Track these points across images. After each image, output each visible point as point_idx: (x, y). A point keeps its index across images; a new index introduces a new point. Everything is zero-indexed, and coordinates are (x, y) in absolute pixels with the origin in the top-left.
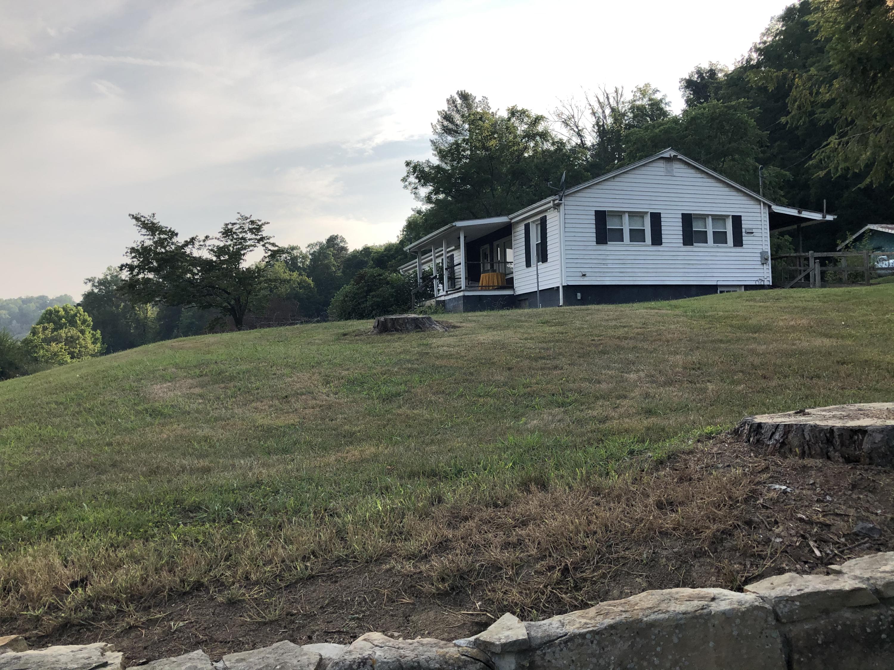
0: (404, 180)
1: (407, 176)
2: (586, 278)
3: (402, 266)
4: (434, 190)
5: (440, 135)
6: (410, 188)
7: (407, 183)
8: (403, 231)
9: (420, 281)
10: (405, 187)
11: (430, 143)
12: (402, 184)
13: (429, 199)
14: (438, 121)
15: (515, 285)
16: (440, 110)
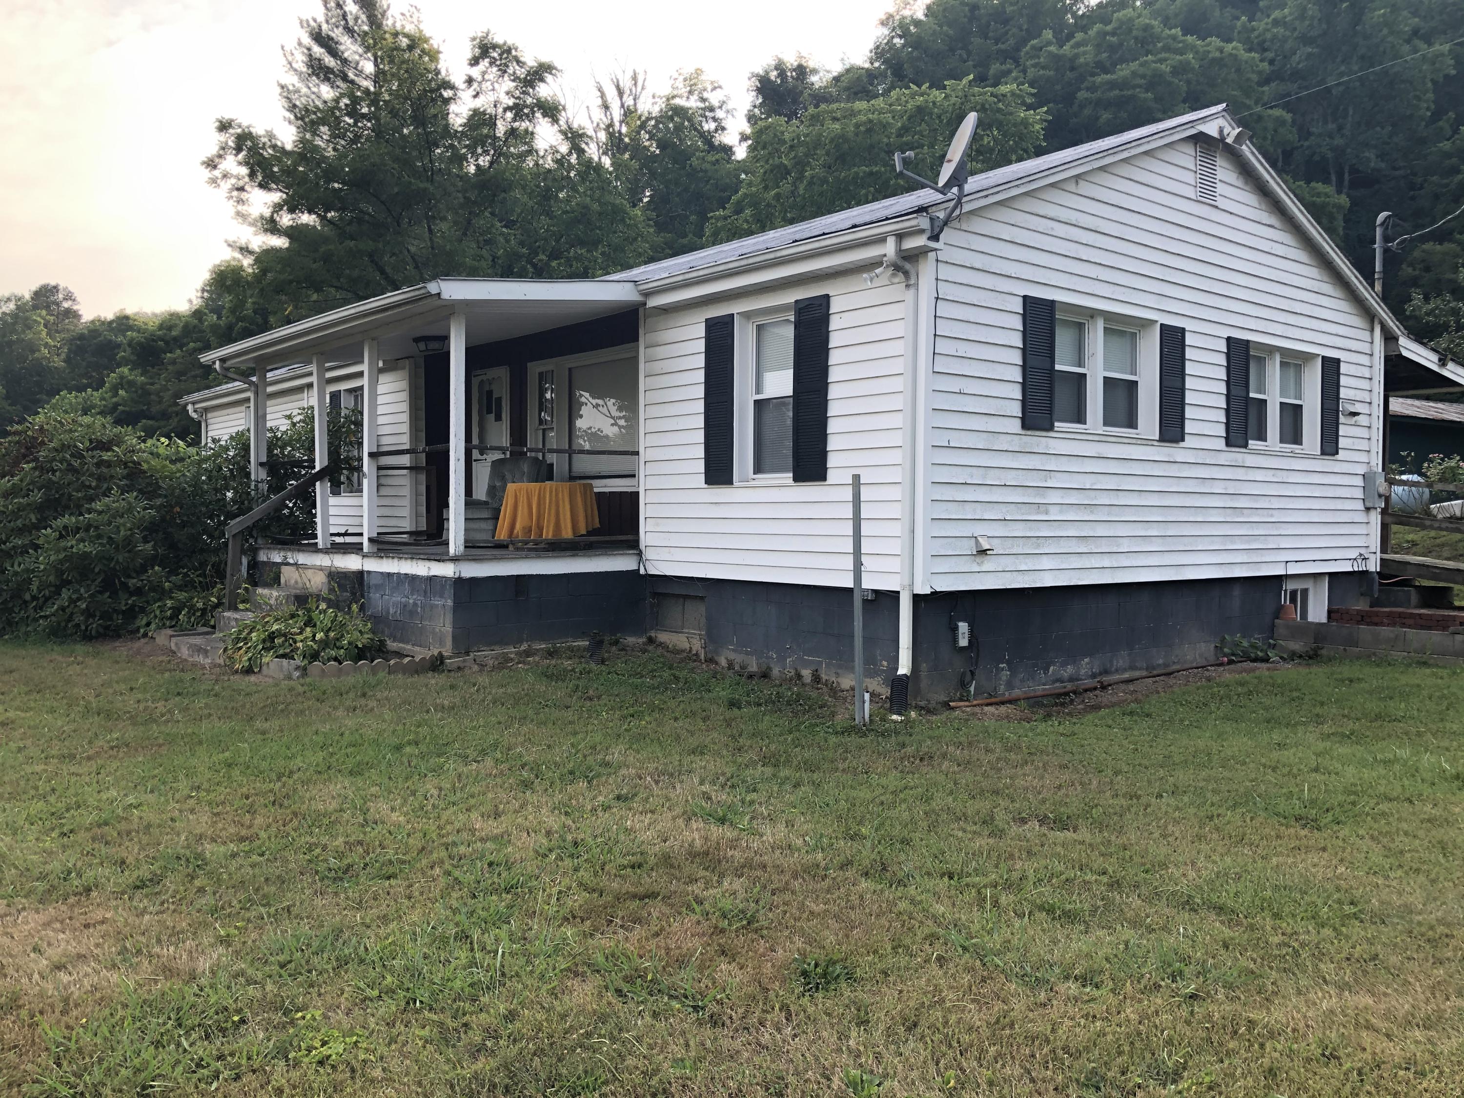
0: (211, 164)
1: (220, 156)
2: (989, 564)
3: (196, 396)
4: (285, 202)
5: (304, 78)
6: (226, 185)
7: (217, 173)
8: (203, 290)
9: (257, 473)
10: (214, 181)
11: (278, 90)
12: (206, 173)
13: (271, 226)
14: (300, 44)
15: (645, 539)
16: (307, 16)
